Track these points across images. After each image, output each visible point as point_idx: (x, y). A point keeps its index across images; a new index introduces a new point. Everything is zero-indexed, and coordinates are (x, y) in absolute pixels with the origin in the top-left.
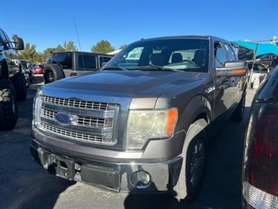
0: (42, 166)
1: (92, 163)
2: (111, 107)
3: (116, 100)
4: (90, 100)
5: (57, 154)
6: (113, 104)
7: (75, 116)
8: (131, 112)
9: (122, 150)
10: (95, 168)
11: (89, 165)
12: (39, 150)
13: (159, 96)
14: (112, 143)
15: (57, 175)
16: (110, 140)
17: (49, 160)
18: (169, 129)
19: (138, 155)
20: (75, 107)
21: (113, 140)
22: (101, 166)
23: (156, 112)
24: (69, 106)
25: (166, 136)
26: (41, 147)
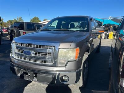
0: (17, 75)
1: (42, 73)
2: (50, 47)
3: (53, 44)
4: (41, 45)
5: (24, 69)
6: (52, 46)
7: (33, 52)
8: (60, 50)
9: (56, 67)
10: (44, 75)
11: (41, 74)
12: (15, 68)
13: (72, 42)
14: (51, 64)
15: (25, 79)
16: (50, 62)
17: (21, 72)
18: (76, 57)
19: (64, 69)
20: (33, 48)
21: (51, 62)
22: (46, 74)
23: (70, 50)
24: (30, 47)
25: (75, 60)
26: (16, 66)
